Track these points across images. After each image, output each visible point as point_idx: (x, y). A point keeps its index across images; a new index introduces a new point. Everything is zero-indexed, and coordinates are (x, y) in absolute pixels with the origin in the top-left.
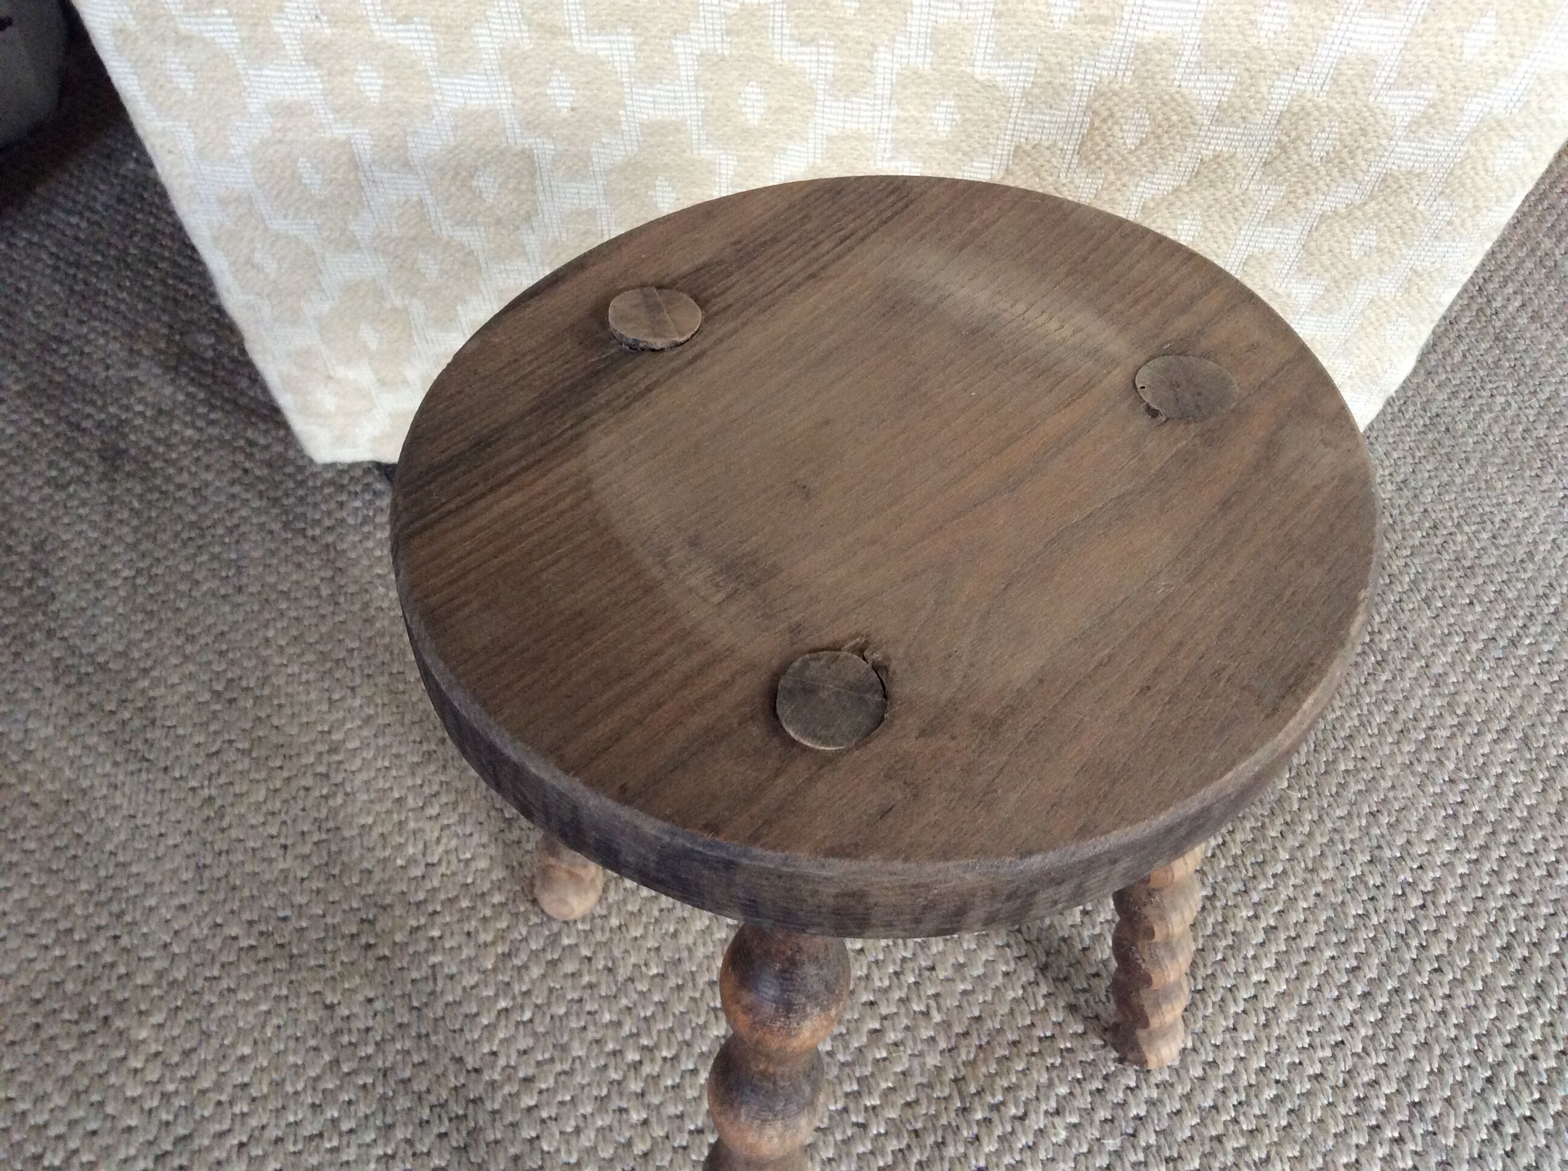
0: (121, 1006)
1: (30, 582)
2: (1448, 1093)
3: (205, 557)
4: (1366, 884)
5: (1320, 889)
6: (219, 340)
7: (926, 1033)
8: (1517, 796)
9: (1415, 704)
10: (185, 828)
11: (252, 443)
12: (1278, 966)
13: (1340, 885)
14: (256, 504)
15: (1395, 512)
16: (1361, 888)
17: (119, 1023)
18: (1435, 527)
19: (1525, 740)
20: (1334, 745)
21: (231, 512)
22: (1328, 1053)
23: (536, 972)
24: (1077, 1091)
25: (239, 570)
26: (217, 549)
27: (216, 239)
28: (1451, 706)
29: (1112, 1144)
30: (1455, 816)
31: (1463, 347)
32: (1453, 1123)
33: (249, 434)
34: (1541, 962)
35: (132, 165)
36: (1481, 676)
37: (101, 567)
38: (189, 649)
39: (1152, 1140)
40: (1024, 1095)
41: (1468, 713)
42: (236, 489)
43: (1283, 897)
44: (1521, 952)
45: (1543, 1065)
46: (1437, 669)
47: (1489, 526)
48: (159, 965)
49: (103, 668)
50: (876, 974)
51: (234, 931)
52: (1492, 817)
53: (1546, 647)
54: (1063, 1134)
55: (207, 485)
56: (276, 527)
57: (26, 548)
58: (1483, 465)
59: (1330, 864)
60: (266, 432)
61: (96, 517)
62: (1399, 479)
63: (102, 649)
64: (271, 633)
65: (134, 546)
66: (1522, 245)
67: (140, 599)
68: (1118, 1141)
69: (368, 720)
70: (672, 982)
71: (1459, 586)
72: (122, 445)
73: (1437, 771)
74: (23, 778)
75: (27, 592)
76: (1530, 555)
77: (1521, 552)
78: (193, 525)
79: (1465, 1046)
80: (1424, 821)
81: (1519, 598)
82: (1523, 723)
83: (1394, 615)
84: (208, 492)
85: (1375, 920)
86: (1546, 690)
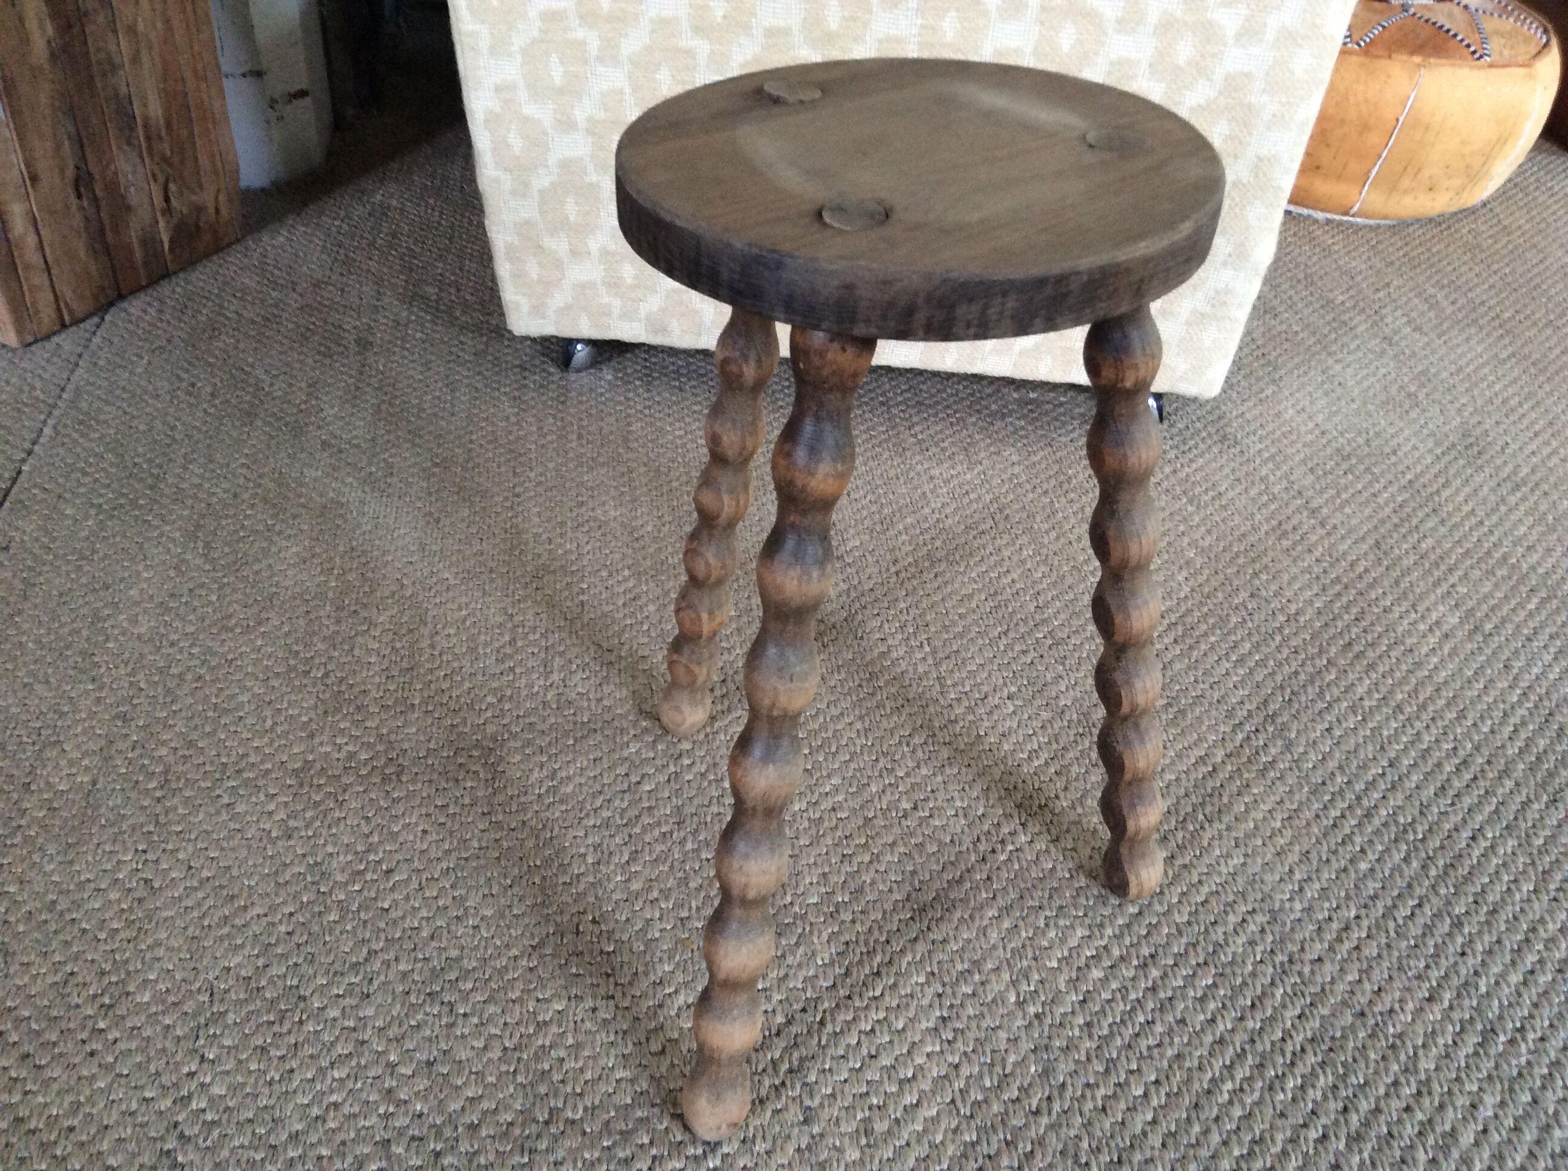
0: (365, 606)
1: (305, 402)
2: (1293, 712)
3: (429, 397)
4: (1246, 607)
5: (1211, 607)
6: (441, 290)
7: (919, 656)
8: (1366, 571)
9: (1294, 521)
10: (413, 525)
11: (462, 343)
12: (1176, 641)
13: (1226, 605)
14: (465, 373)
15: (1294, 425)
16: (1241, 608)
17: (364, 614)
18: (1323, 433)
19: (1377, 544)
20: (1230, 538)
21: (447, 376)
22: (1207, 686)
23: (652, 608)
24: (1023, 689)
25: (453, 406)
26: (437, 394)
27: (487, 121)
28: (1322, 524)
29: (1045, 715)
30: (1318, 578)
31: (1358, 342)
32: (1295, 726)
33: (462, 338)
34: (1371, 654)
35: (379, 197)
36: (1347, 510)
37: (355, 397)
38: (417, 441)
39: (1075, 716)
40: (985, 688)
41: (1335, 527)
42: (451, 365)
43: (1184, 609)
44: (1357, 648)
45: (1367, 703)
46: (1314, 504)
47: (1364, 435)
48: (393, 588)
49: (357, 446)
50: (886, 626)
51: (446, 575)
52: (1345, 580)
53: (1400, 499)
54: (1012, 709)
55: (431, 362)
56: (480, 385)
57: (303, 385)
58: (1365, 404)
59: (1220, 595)
60: (473, 338)
61: (353, 373)
62: (1299, 408)
63: (356, 437)
64: (474, 437)
65: (379, 389)
66: (1411, 290)
67: (383, 415)
68: (1050, 714)
69: (540, 484)
70: (745, 619)
71: (1337, 464)
72: (371, 339)
73: (1306, 555)
74: (300, 496)
75: (303, 407)
76: (1394, 452)
77: (1387, 450)
78: (420, 381)
79: (1310, 689)
80: (1294, 578)
81: (1383, 473)
82: (1376, 536)
83: (1286, 476)
84: (432, 365)
85: (1250, 625)
86: (1396, 520)
